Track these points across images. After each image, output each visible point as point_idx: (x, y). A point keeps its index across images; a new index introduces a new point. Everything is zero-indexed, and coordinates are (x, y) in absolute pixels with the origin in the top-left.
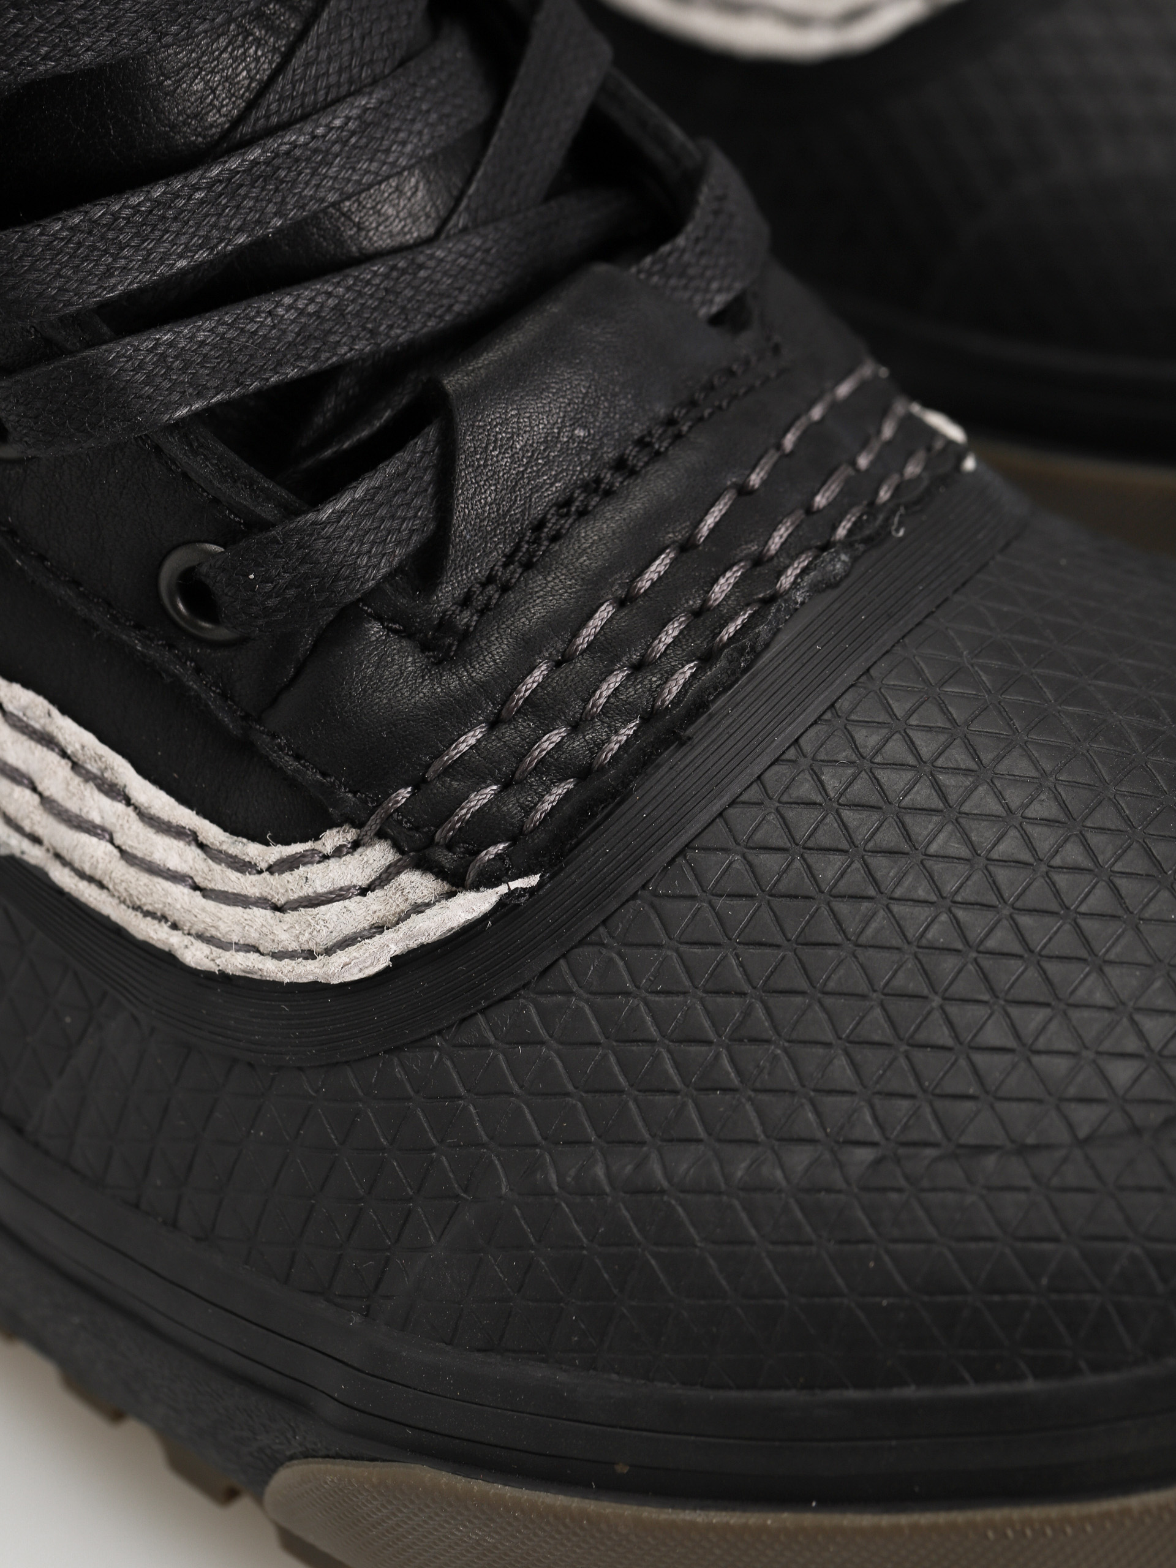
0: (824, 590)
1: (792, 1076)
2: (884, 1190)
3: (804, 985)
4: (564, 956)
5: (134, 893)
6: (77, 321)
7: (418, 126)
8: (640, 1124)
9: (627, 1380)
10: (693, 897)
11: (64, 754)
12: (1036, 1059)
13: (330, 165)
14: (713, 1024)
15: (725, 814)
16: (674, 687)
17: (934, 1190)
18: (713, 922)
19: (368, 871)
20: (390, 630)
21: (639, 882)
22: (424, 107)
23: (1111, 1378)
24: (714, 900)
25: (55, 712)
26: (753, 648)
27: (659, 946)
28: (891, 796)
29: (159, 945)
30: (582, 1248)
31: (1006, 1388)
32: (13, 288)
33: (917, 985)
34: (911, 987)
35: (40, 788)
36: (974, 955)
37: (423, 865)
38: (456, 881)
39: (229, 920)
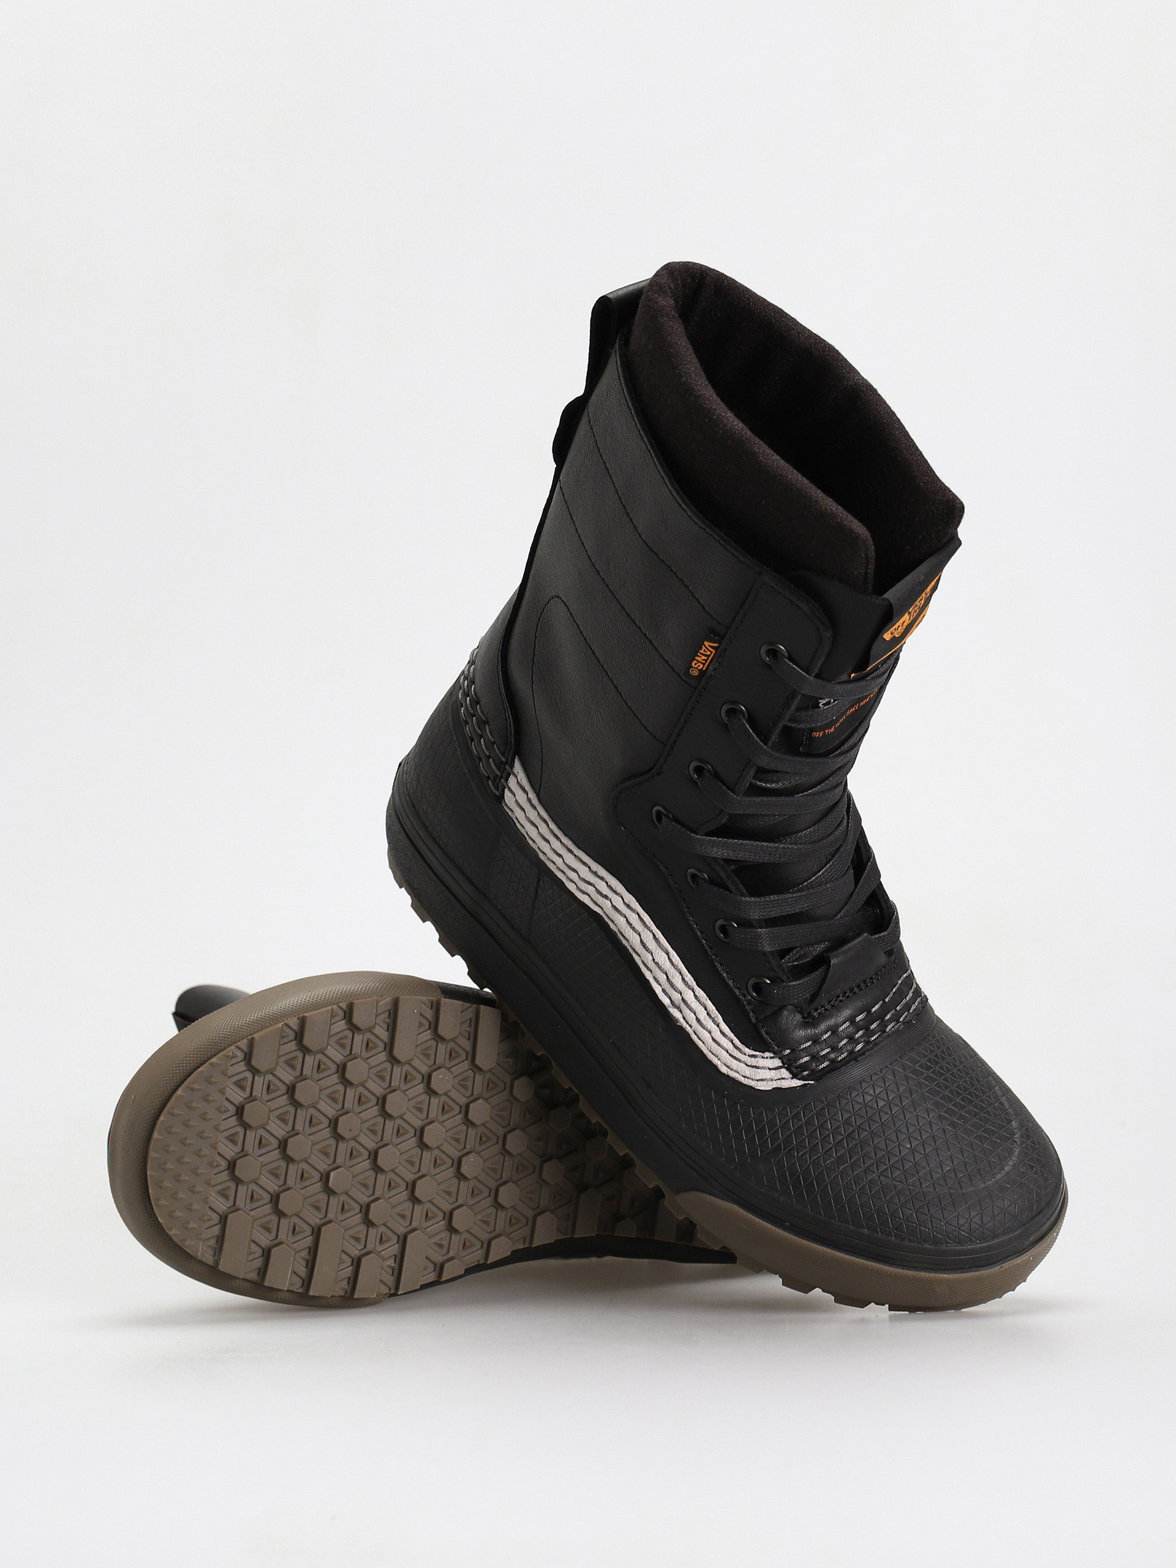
4: (813, 1103)
16: (858, 1047)
19: (774, 1065)
20: (798, 1010)
25: (708, 999)
29: (709, 1058)
35: (697, 1015)
37: (787, 1069)
38: (795, 1076)
39: (734, 1064)
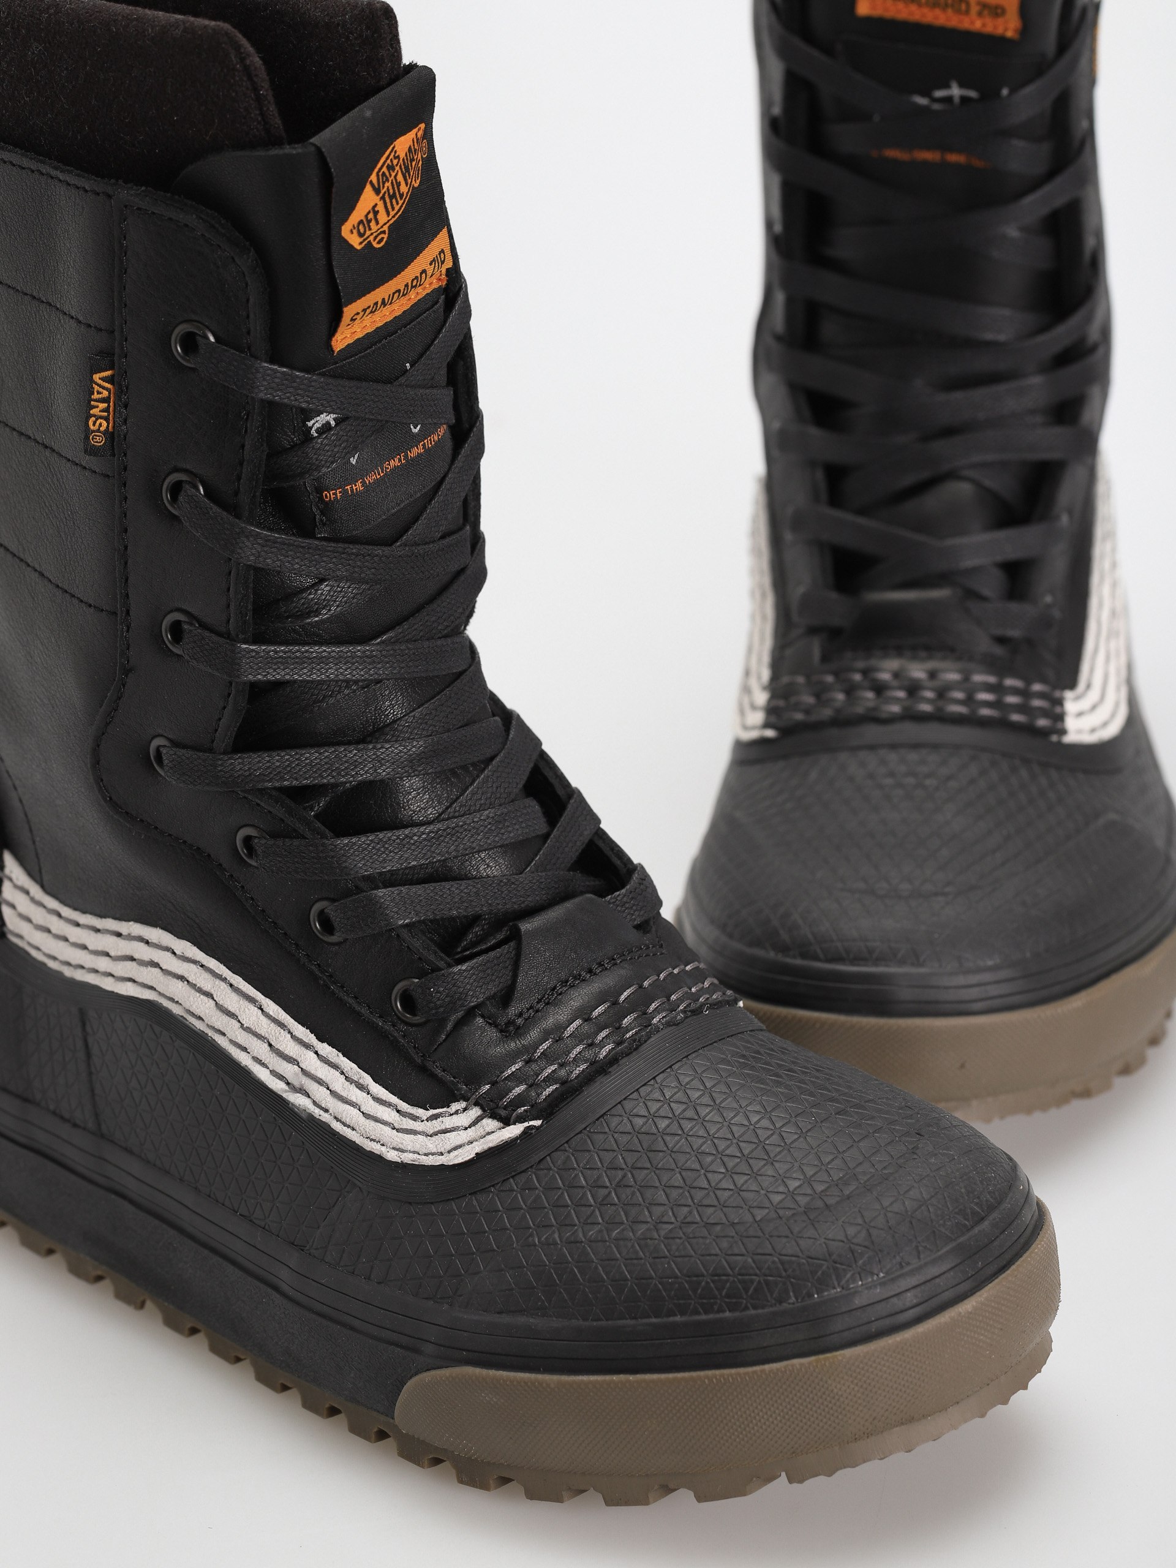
0: (672, 1026)
1: (640, 1199)
2: (673, 1238)
3: (649, 1166)
4: (549, 1155)
5: (368, 1130)
6: (369, 879)
7: (517, 827)
8: (575, 1218)
9: (560, 1320)
10: (605, 1133)
11: (342, 1073)
12: (741, 1193)
13: (479, 834)
14: (609, 1180)
15: (622, 1103)
16: (604, 1052)
17: (695, 1238)
18: (613, 1142)
19: (469, 1119)
20: (487, 1022)
21: (584, 1126)
22: (520, 820)
23: (760, 1311)
24: (614, 1134)
25: (340, 1055)
26: (639, 1040)
27: (590, 1151)
28: (692, 1100)
30: (546, 1265)
31: (718, 1316)
32: (345, 862)
33: (697, 1166)
34: (693, 1166)
35: (331, 1087)
36: (720, 1156)
37: (493, 1116)
38: (506, 1122)
39: (407, 1141)
